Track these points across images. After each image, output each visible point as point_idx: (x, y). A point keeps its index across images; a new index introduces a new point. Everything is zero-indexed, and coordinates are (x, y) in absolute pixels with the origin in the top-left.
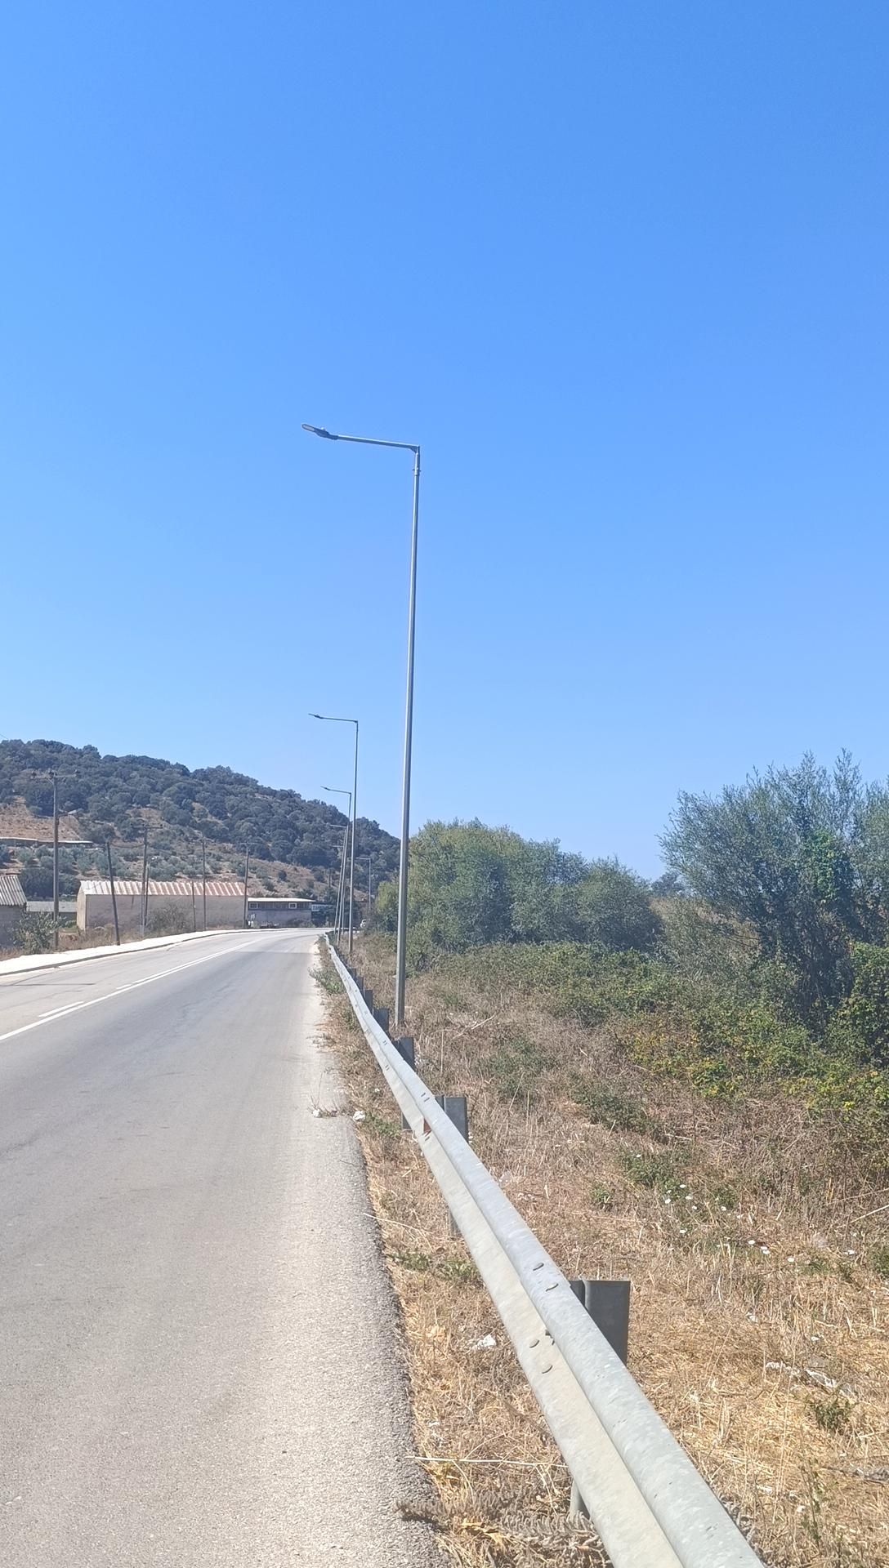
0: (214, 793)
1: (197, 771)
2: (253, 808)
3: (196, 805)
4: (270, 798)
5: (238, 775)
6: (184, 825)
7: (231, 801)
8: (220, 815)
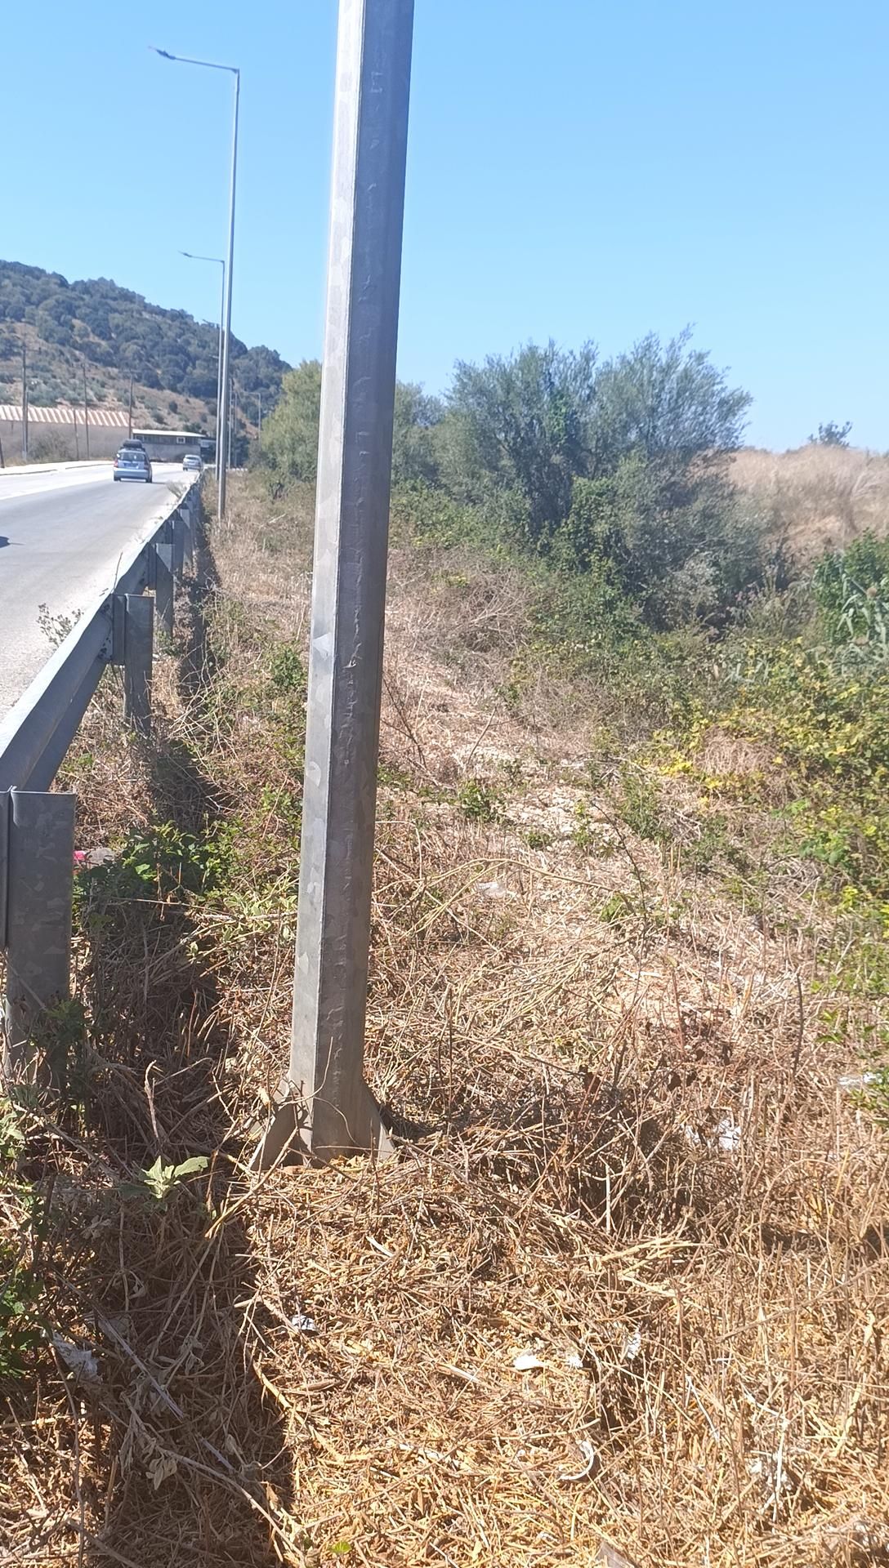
0: (96, 310)
1: (77, 283)
2: (140, 329)
3: (76, 322)
4: (159, 318)
5: (122, 289)
6: (63, 344)
7: (115, 319)
8: (103, 335)
